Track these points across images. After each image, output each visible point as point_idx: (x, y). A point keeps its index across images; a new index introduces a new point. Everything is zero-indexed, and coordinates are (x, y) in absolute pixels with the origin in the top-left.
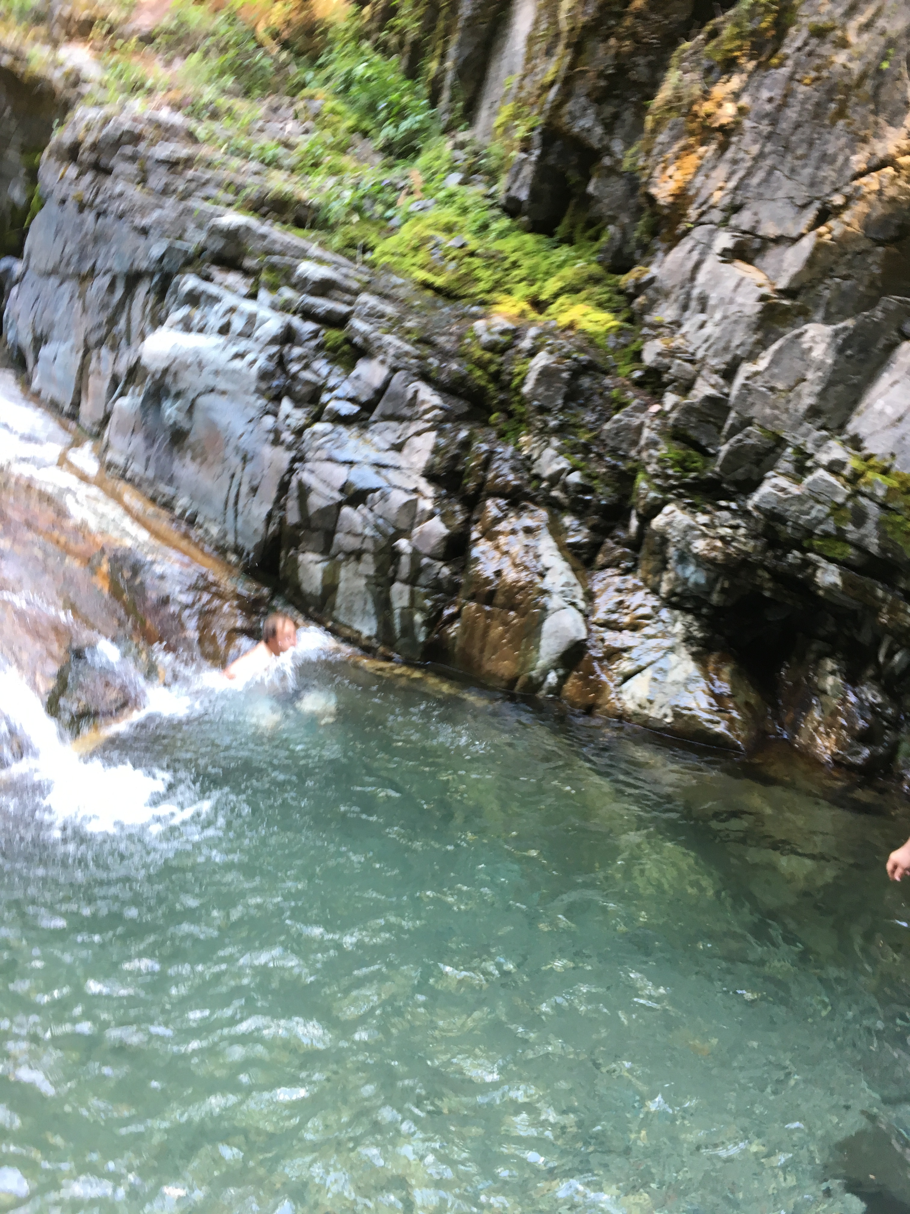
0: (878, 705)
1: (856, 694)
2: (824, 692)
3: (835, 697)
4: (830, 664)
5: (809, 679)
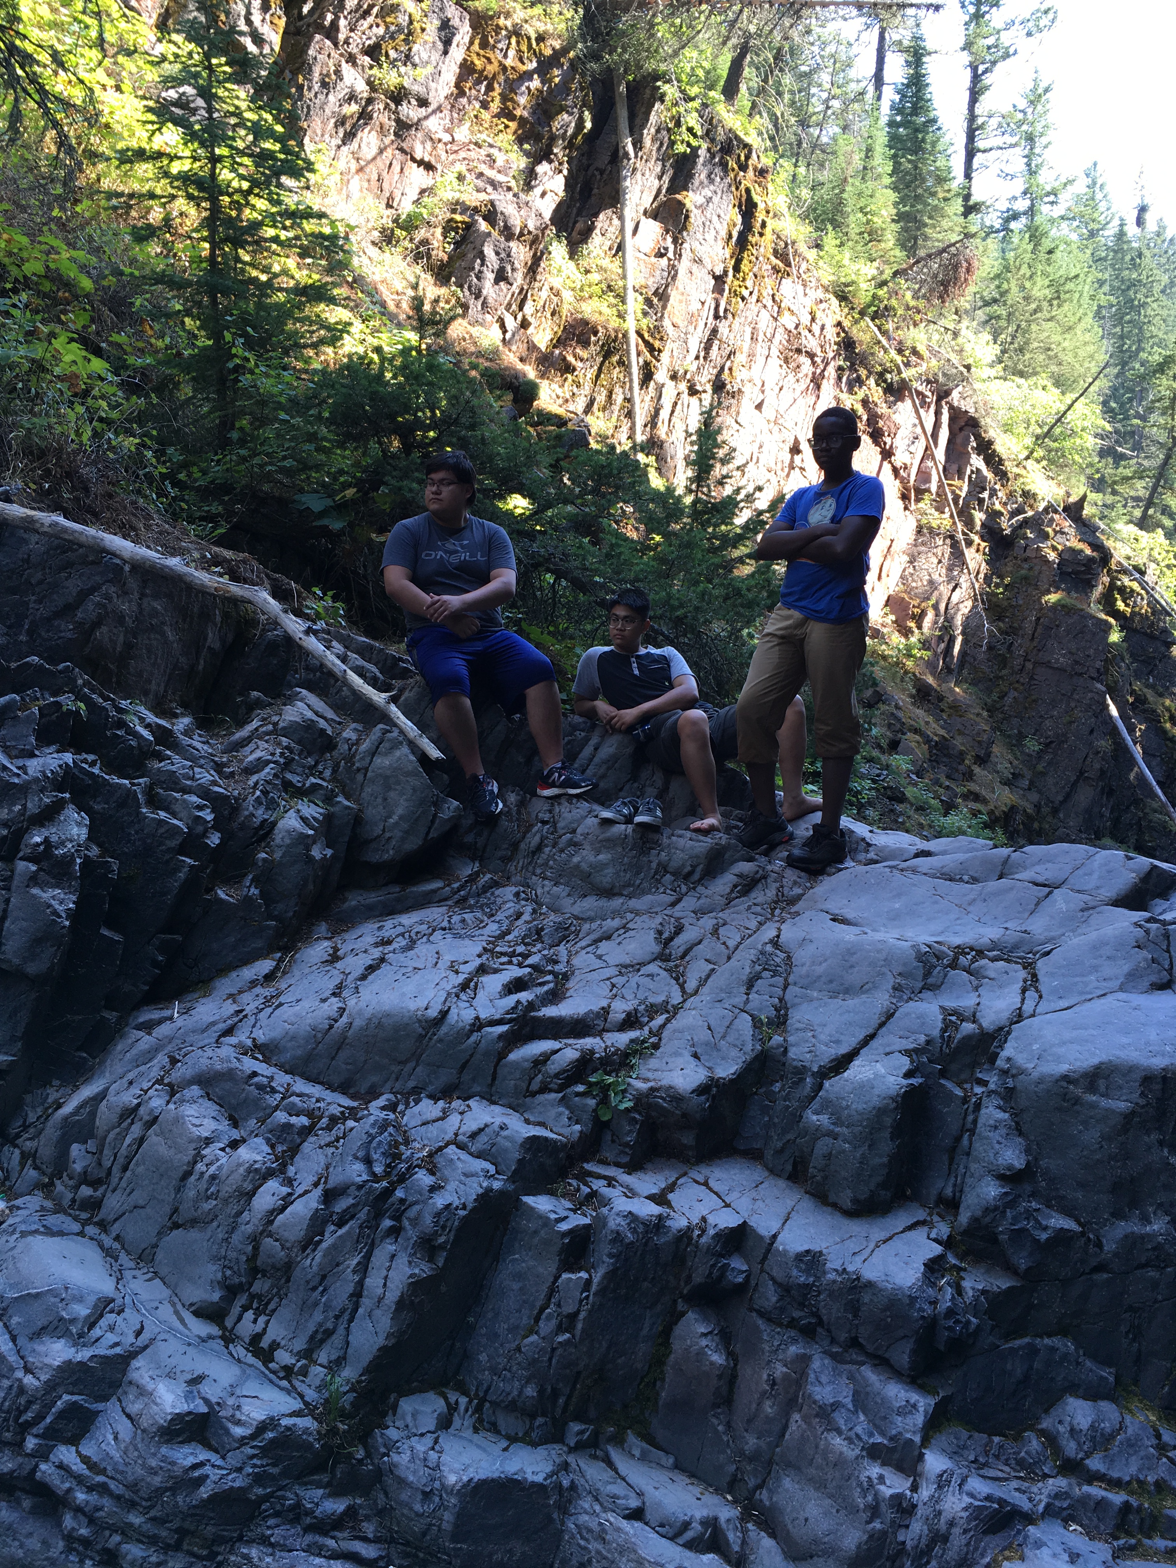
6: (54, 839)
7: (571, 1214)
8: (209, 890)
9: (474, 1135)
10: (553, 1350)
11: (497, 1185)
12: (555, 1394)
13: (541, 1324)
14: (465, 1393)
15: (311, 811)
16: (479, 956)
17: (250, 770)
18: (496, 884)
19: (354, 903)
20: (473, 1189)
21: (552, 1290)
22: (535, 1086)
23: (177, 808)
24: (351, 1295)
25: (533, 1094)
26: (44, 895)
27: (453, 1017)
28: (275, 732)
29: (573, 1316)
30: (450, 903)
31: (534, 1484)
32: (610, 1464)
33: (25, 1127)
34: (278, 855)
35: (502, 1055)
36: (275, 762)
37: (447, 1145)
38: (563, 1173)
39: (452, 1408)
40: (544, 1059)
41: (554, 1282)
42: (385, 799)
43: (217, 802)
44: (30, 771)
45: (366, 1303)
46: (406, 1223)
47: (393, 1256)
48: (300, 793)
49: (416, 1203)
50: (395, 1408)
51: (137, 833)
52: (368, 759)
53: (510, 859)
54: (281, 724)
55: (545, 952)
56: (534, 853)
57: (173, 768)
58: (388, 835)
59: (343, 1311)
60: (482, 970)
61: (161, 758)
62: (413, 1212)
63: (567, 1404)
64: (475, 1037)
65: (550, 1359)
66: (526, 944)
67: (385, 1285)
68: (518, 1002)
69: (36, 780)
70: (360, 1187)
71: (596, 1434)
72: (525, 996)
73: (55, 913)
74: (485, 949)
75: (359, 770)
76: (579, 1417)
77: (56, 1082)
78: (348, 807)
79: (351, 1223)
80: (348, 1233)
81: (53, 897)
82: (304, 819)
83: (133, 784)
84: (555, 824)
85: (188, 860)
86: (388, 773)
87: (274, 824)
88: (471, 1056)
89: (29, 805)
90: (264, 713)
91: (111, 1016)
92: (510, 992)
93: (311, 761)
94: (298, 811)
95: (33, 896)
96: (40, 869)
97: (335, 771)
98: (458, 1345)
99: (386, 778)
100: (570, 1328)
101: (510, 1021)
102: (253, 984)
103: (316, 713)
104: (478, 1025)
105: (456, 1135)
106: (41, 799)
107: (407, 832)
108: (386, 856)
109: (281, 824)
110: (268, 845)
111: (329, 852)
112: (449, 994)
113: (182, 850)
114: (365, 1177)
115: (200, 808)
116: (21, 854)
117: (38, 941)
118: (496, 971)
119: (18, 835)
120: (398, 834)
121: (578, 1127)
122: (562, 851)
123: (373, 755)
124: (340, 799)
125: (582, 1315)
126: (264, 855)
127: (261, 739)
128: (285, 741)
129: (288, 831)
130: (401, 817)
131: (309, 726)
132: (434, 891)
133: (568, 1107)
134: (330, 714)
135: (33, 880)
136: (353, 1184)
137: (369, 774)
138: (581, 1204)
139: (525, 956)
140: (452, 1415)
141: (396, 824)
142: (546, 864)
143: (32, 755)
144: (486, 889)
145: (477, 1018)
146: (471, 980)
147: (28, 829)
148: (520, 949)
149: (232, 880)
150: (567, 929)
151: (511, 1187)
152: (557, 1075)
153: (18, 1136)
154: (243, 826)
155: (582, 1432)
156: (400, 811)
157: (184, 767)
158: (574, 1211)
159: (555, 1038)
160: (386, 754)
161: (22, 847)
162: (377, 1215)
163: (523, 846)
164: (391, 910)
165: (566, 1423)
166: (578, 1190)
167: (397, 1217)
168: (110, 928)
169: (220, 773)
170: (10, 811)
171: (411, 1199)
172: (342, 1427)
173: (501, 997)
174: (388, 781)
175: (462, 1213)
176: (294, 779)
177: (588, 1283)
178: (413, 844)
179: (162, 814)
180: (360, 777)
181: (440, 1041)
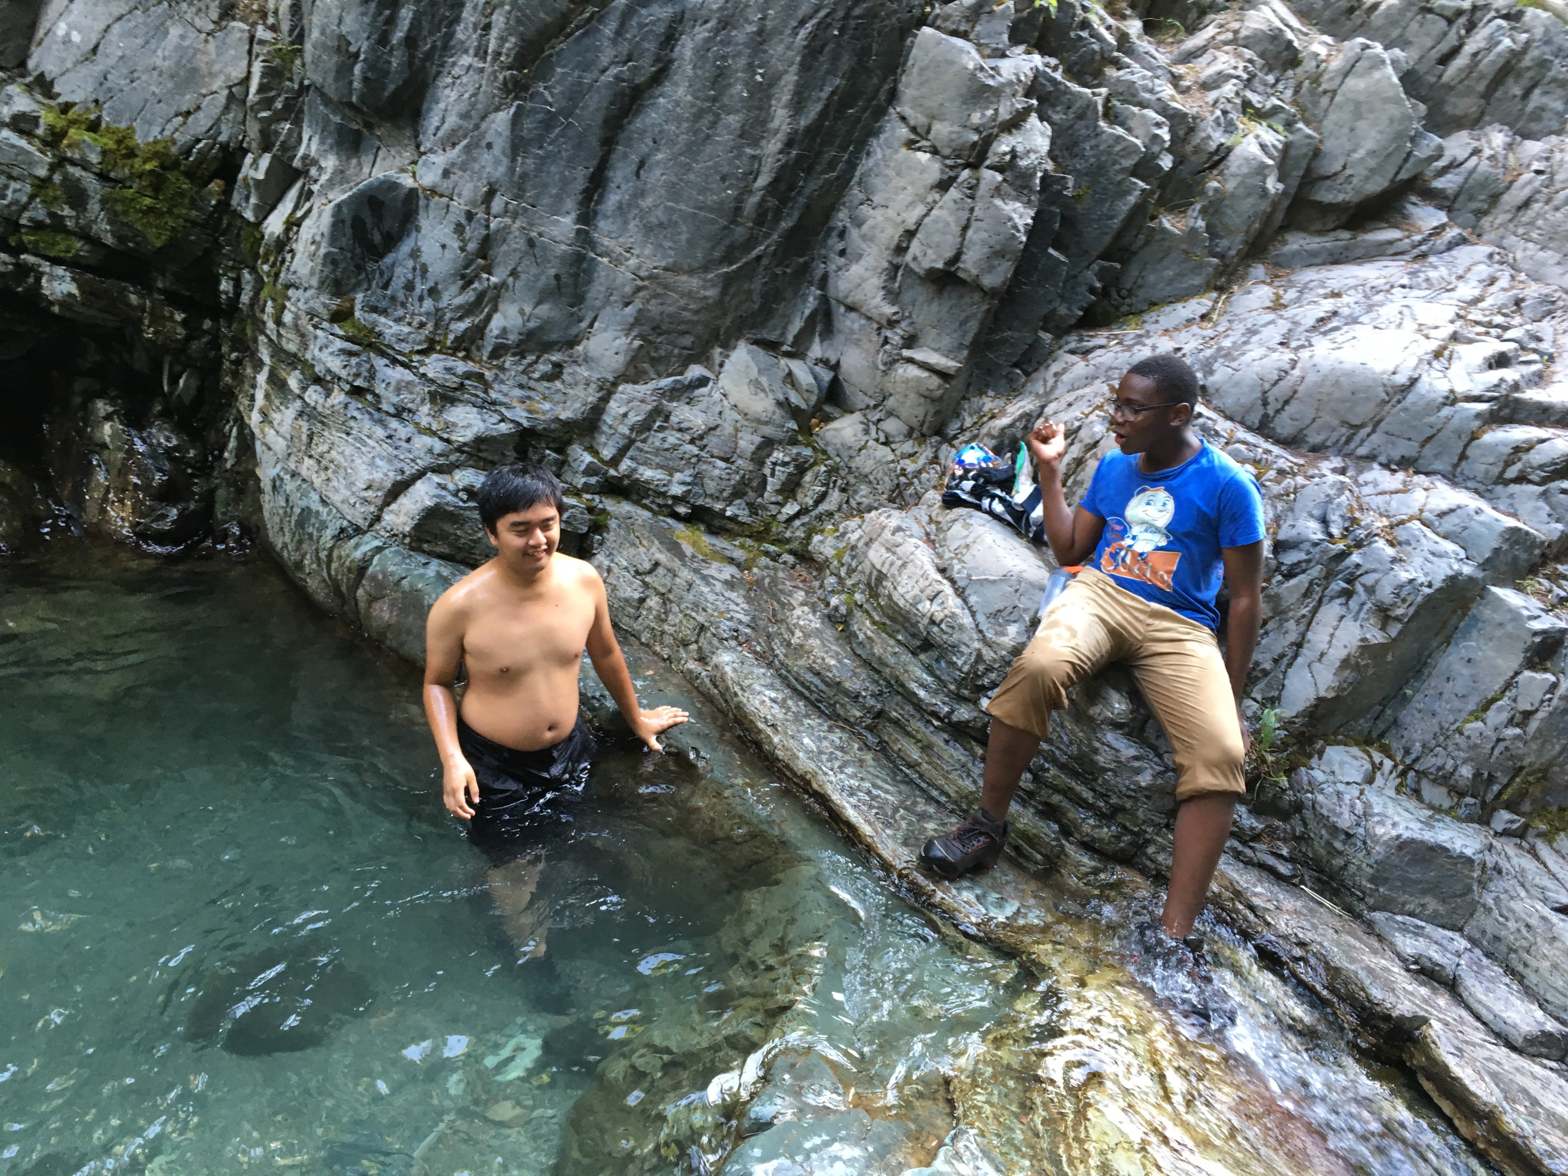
0: (175, 448)
1: (144, 441)
2: (104, 446)
3: (119, 449)
4: (102, 407)
5: (81, 432)
6: (1020, 149)
7: (1543, 614)
8: (1153, 218)
9: (1442, 515)
10: (1499, 740)
11: (1467, 570)
12: (1491, 779)
13: (1491, 713)
14: (1390, 757)
15: (1271, 138)
16: (1452, 322)
17: (1206, 86)
18: (1463, 241)
19: (1295, 247)
20: (1441, 571)
21: (1508, 685)
22: (1512, 472)
23: (1131, 123)
24: (1292, 644)
25: (1507, 482)
26: (1006, 208)
27: (1422, 387)
28: (1233, 42)
29: (1528, 715)
30: (1407, 257)
31: (1462, 856)
32: (1536, 857)
33: (962, 430)
34: (1230, 186)
35: (1474, 437)
36: (1237, 77)
37: (1411, 519)
38: (1533, 570)
39: (1376, 767)
40: (1528, 447)
41: (1513, 678)
42: (1352, 130)
43: (1175, 118)
44: (1003, 72)
45: (1307, 654)
46: (1359, 588)
47: (1342, 617)
48: (1260, 115)
49: (1374, 571)
50: (1321, 753)
51: (1092, 148)
52: (1338, 81)
53: (1486, 213)
54: (1244, 33)
55: (1528, 327)
56: (1519, 208)
57: (1134, 78)
58: (1348, 172)
59: (1282, 656)
60: (1455, 337)
61: (1119, 65)
62: (1369, 579)
63: (1500, 793)
64: (1446, 411)
65: (1493, 748)
66: (1505, 315)
67: (1330, 642)
68: (1502, 380)
69: (1010, 83)
70: (1315, 544)
71: (1526, 827)
72: (1510, 374)
73: (1015, 227)
74: (1458, 315)
75: (1325, 92)
76: (1511, 806)
77: (991, 393)
78: (1309, 137)
79: (1302, 576)
80: (1296, 585)
81: (1014, 210)
82: (1263, 147)
83: (1094, 94)
84: (1552, 174)
85: (1141, 184)
86: (1362, 98)
87: (1229, 150)
88: (1439, 431)
89: (1001, 110)
90: (1220, 18)
91: (1047, 337)
92: (1490, 367)
93: (1271, 79)
94: (1257, 137)
95: (997, 207)
96: (1005, 180)
97: (1296, 92)
98: (1389, 712)
99: (1358, 104)
100: (1522, 725)
101: (1490, 400)
102: (1190, 322)
103: (1282, 20)
104: (1451, 399)
105: (1421, 511)
106: (1013, 105)
107: (1372, 170)
108: (1340, 198)
109: (1237, 151)
110: (1221, 173)
111: (1280, 186)
112: (1421, 360)
113: (1135, 172)
114: (1320, 536)
115: (1158, 125)
116: (988, 162)
117: (997, 254)
118: (1470, 341)
119: (987, 142)
120: (1362, 171)
121: (1560, 526)
122: (1557, 209)
123: (1346, 75)
124: (1300, 125)
125: (1540, 715)
126: (1215, 184)
127: (1217, 48)
128: (1248, 53)
129: (1247, 159)
130: (1372, 153)
131: (1275, 36)
132: (1390, 243)
133: (1549, 503)
134: (1295, 22)
135: (997, 191)
136: (1308, 540)
137: (1338, 98)
138: (1554, 606)
139: (1505, 328)
140: (1374, 772)
141: (1362, 160)
142: (1532, 223)
143: (1004, 56)
144: (1451, 246)
145: (1452, 391)
146: (1445, 348)
147: (997, 136)
148: (1499, 319)
149: (1179, 208)
150: (1553, 303)
151: (1480, 575)
152: (1541, 467)
153: (955, 437)
154: (1197, 150)
155: (1512, 822)
156: (1369, 144)
157: (1144, 78)
158: (1547, 611)
159: (1540, 424)
160: (1362, 76)
161: (990, 154)
162: (1329, 576)
163: (1506, 197)
164: (1337, 259)
165: (1494, 809)
166: (1550, 591)
167: (1351, 580)
168: (1055, 249)
169: (1176, 86)
170: (983, 115)
171: (1367, 566)
172: (1270, 758)
173: (1481, 371)
174: (1358, 110)
175: (1427, 591)
176: (1254, 98)
177: (1554, 686)
178: (1377, 185)
179: (1120, 131)
180: (1325, 101)
181: (1406, 409)
